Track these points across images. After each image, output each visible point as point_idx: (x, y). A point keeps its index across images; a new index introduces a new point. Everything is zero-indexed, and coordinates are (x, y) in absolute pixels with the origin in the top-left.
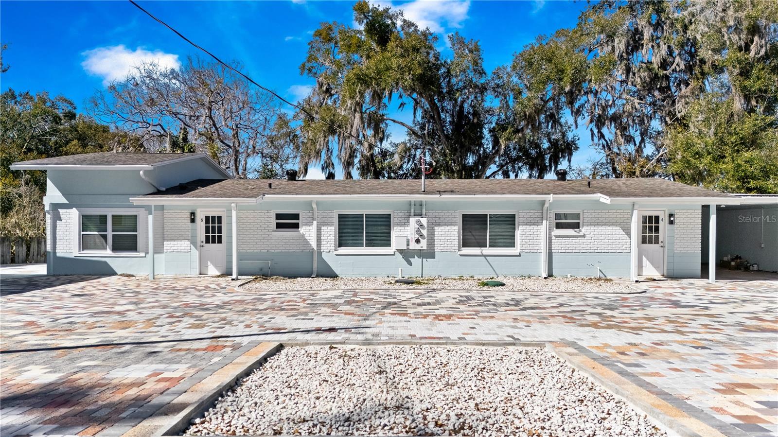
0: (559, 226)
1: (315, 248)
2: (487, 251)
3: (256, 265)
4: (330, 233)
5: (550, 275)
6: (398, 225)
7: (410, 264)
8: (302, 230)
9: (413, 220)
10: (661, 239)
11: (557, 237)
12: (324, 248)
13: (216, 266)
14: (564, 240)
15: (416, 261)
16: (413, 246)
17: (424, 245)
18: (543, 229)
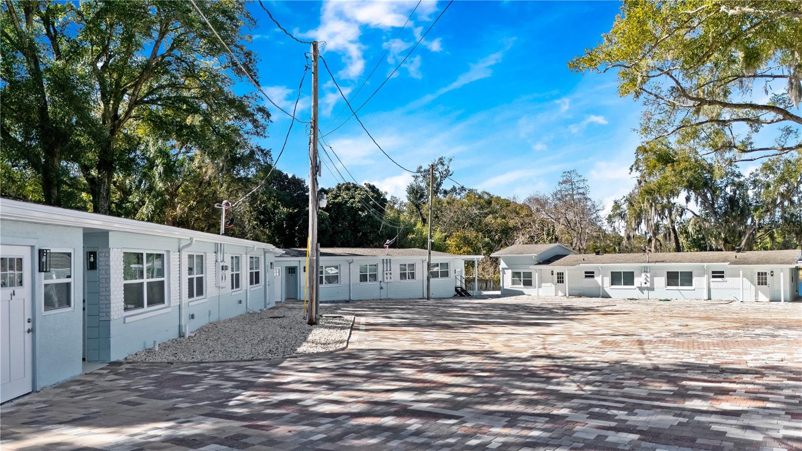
0: (714, 277)
1: (601, 285)
3: (577, 292)
4: (608, 280)
6: (637, 276)
7: (643, 293)
8: (596, 278)
9: (643, 275)
10: (768, 283)
11: (713, 282)
12: (605, 286)
13: (561, 292)
14: (716, 283)
15: (646, 292)
16: (644, 285)
17: (648, 285)
18: (705, 278)
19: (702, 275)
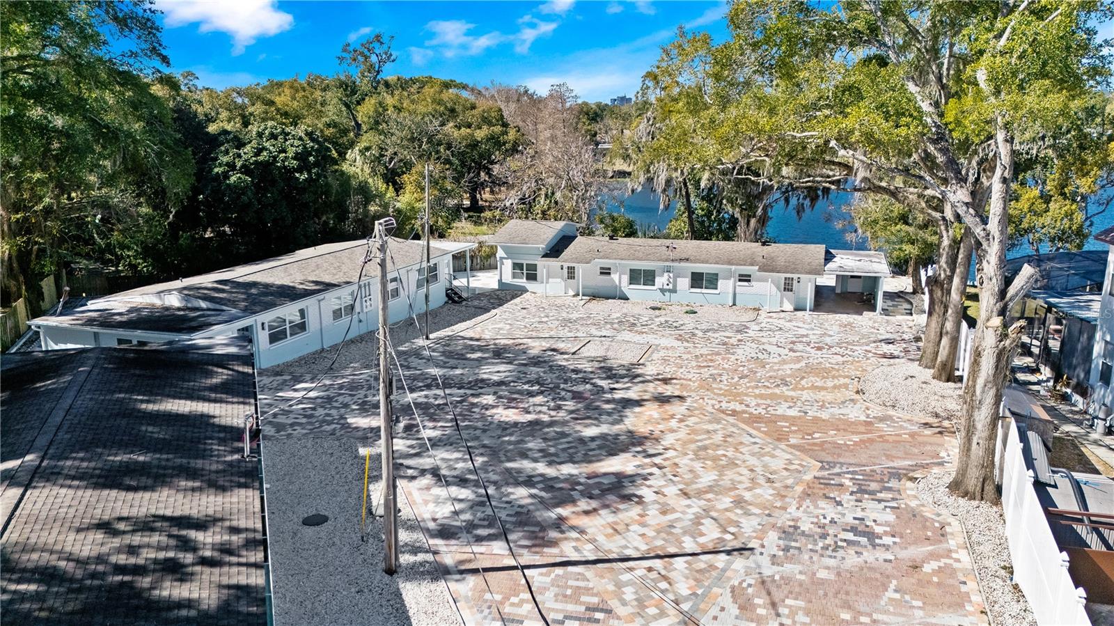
0: (740, 280)
2: (704, 291)
4: (626, 278)
5: (734, 305)
6: (659, 276)
7: (664, 294)
8: (612, 276)
9: (666, 274)
14: (742, 288)
15: (667, 294)
16: (666, 287)
17: (671, 286)
18: (731, 281)
19: (728, 278)
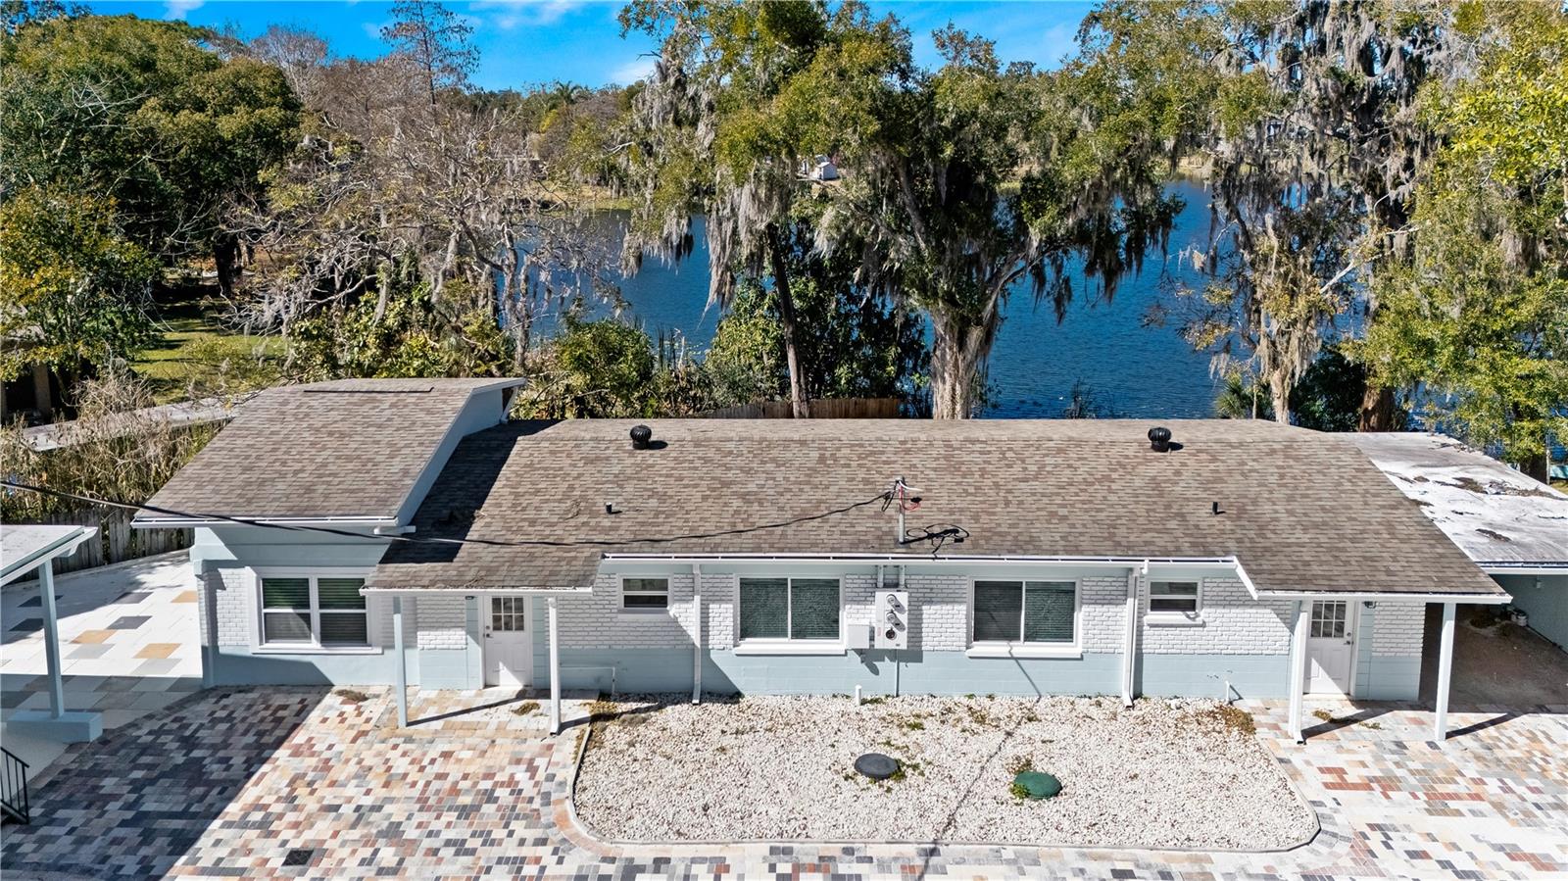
0: (1157, 605)
1: (698, 643)
2: (1022, 648)
3: (585, 674)
5: (1138, 696)
6: (853, 601)
7: (875, 671)
8: (673, 609)
9: (882, 596)
10: (1347, 628)
11: (1152, 626)
12: (714, 641)
13: (514, 671)
14: (1167, 630)
15: (886, 666)
16: (882, 644)
17: (901, 641)
18: (1126, 611)
19: (1112, 600)
